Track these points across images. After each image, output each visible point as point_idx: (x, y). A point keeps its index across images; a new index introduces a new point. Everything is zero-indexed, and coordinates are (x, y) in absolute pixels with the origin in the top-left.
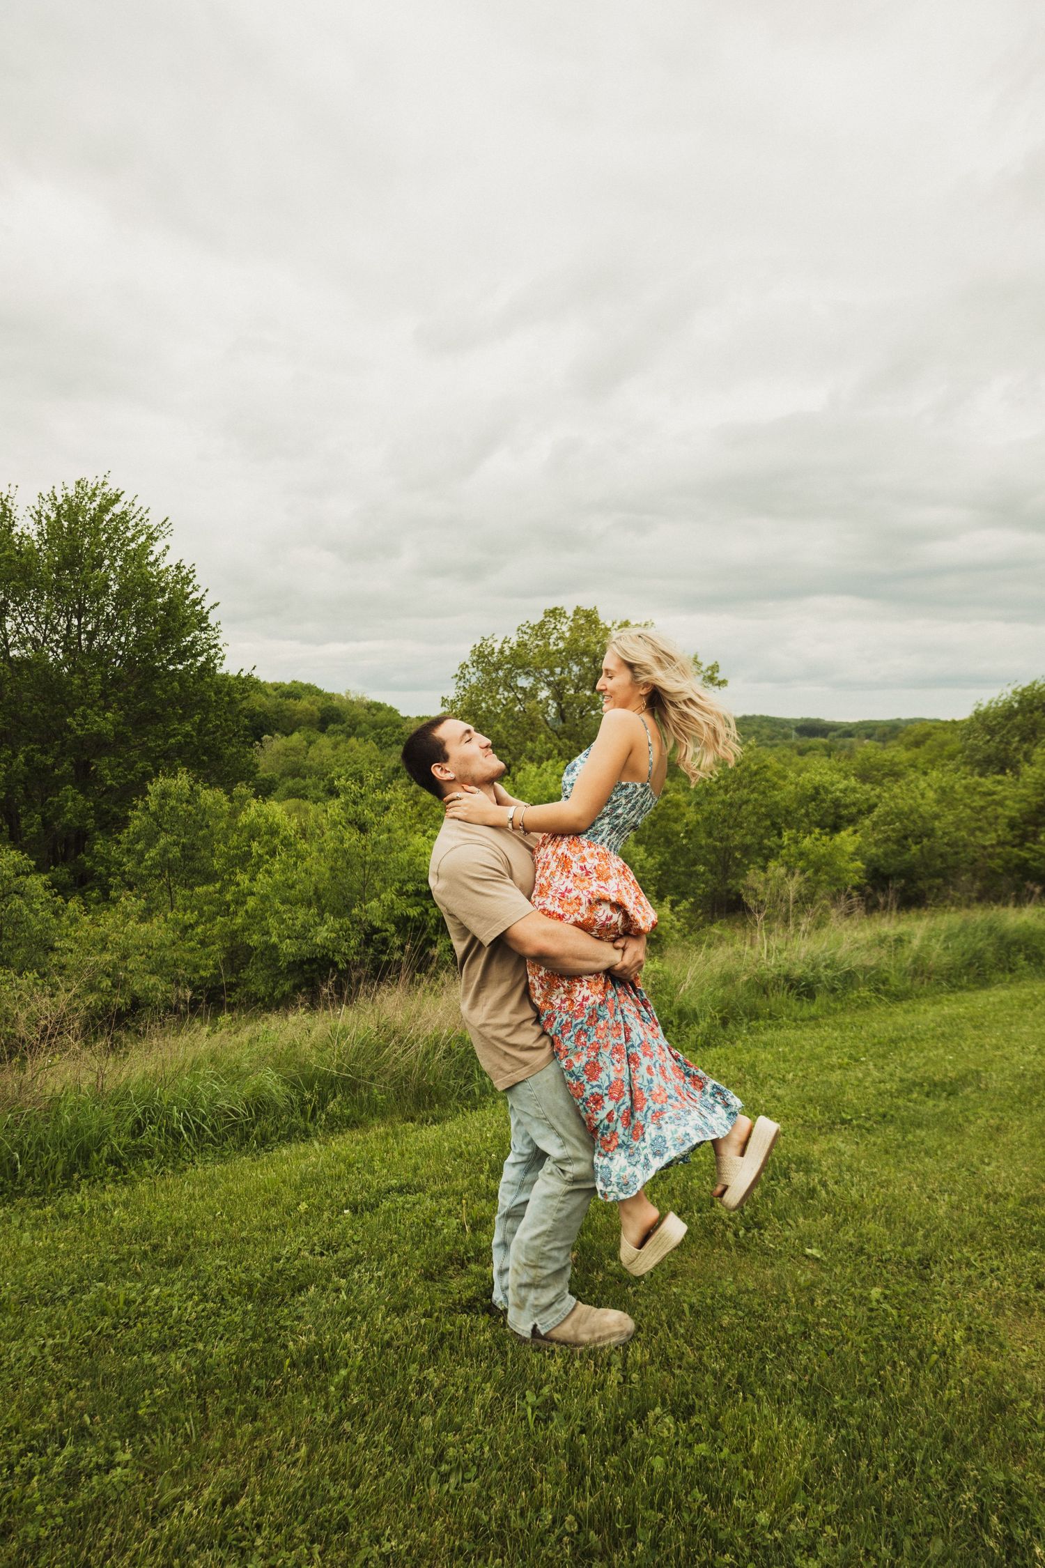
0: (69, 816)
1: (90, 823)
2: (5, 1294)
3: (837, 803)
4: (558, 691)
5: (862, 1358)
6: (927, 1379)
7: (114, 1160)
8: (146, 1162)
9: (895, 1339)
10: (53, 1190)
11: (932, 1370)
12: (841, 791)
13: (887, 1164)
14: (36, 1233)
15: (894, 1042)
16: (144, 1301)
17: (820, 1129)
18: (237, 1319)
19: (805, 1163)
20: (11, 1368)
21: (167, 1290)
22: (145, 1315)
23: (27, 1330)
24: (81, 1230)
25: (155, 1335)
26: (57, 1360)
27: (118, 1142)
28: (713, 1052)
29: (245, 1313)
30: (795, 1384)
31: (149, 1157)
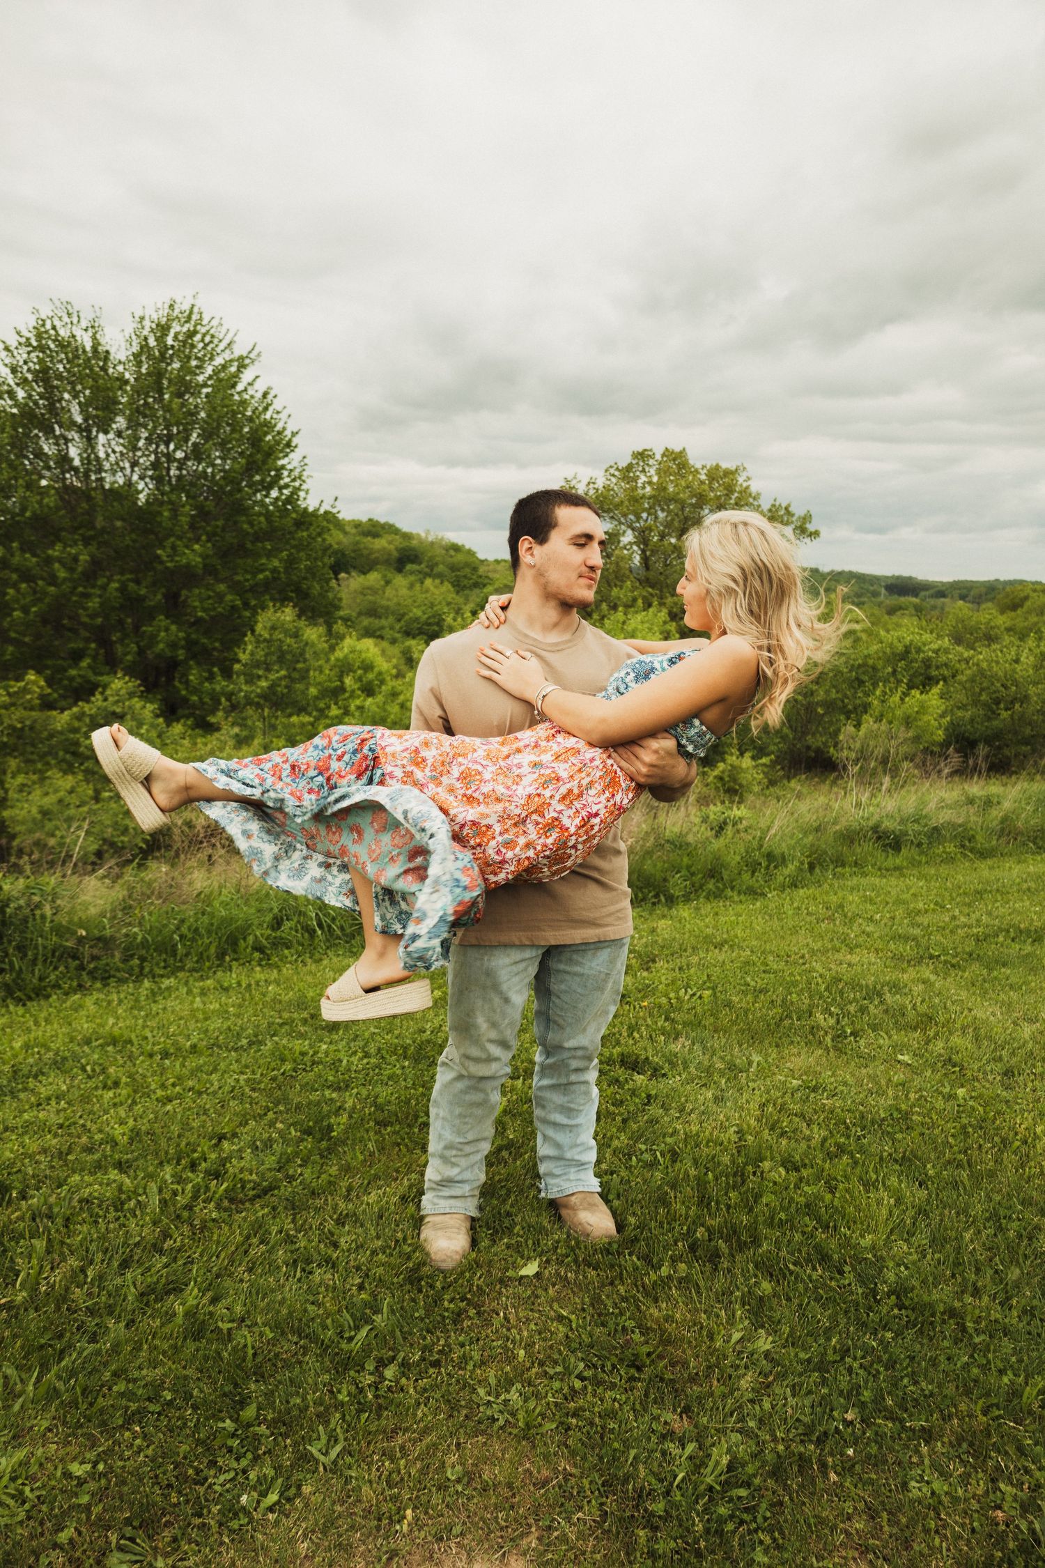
0: (161, 646)
1: (181, 654)
2: (195, 1040)
3: (927, 663)
4: (643, 538)
5: (951, 1140)
6: (1009, 1159)
7: (259, 948)
8: (286, 952)
9: (981, 1128)
10: (210, 968)
11: (1015, 1153)
12: (934, 651)
13: (974, 993)
14: (205, 999)
15: (979, 894)
16: (316, 1053)
17: (909, 962)
18: (399, 1072)
19: (896, 987)
20: (215, 1093)
21: (333, 1047)
22: (318, 1063)
23: (222, 1066)
24: (244, 1000)
25: (331, 1078)
26: (253, 1090)
27: (261, 933)
28: (801, 892)
29: (403, 1067)
30: (890, 1155)
31: (288, 948)
